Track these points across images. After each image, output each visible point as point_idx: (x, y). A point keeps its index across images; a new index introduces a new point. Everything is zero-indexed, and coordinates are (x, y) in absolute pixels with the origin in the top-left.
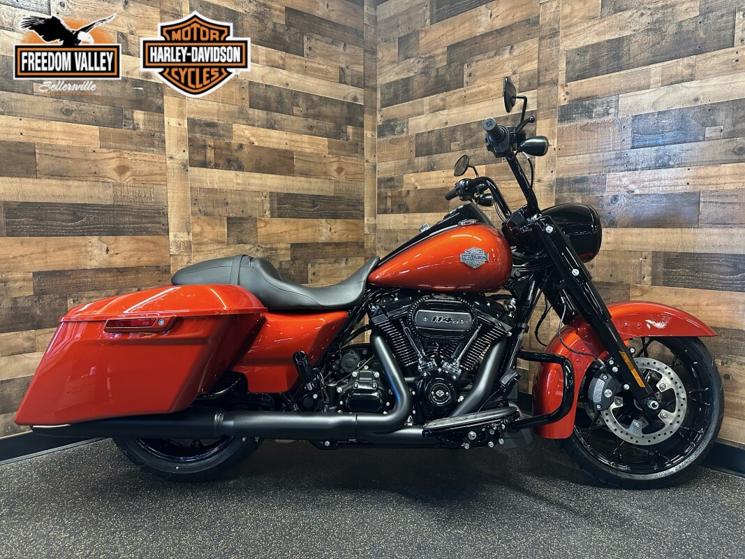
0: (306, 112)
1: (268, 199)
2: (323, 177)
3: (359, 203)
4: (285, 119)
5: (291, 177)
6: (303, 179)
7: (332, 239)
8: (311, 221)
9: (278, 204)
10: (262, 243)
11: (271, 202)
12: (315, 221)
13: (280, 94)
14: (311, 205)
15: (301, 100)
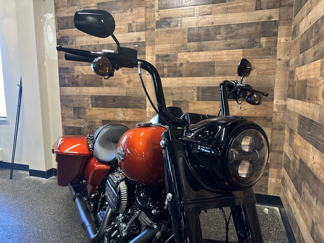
0: (226, 36)
1: (90, 98)
2: (119, 86)
3: (143, 99)
4: (210, 44)
5: (101, 88)
6: (108, 88)
7: (125, 119)
8: (112, 109)
9: (95, 101)
10: (88, 119)
11: (92, 100)
12: (115, 109)
13: (208, 30)
14: (112, 101)
15: (222, 30)
